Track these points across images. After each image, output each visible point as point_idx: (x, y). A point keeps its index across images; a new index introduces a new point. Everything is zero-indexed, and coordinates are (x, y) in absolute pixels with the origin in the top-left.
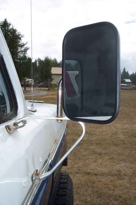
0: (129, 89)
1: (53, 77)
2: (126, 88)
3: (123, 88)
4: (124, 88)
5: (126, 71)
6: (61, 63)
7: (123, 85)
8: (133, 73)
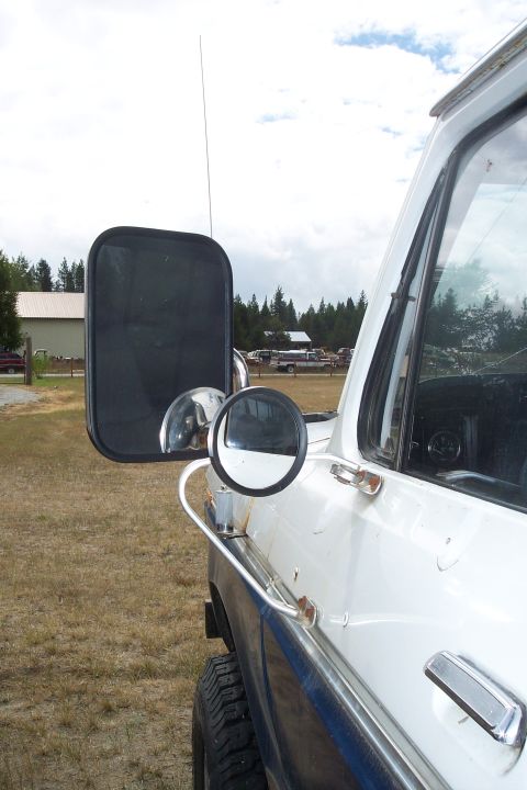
0: (322, 370)
1: (24, 330)
2: (311, 364)
3: (298, 364)
4: (304, 364)
5: (286, 299)
6: (36, 274)
7: (298, 355)
8: (311, 309)
